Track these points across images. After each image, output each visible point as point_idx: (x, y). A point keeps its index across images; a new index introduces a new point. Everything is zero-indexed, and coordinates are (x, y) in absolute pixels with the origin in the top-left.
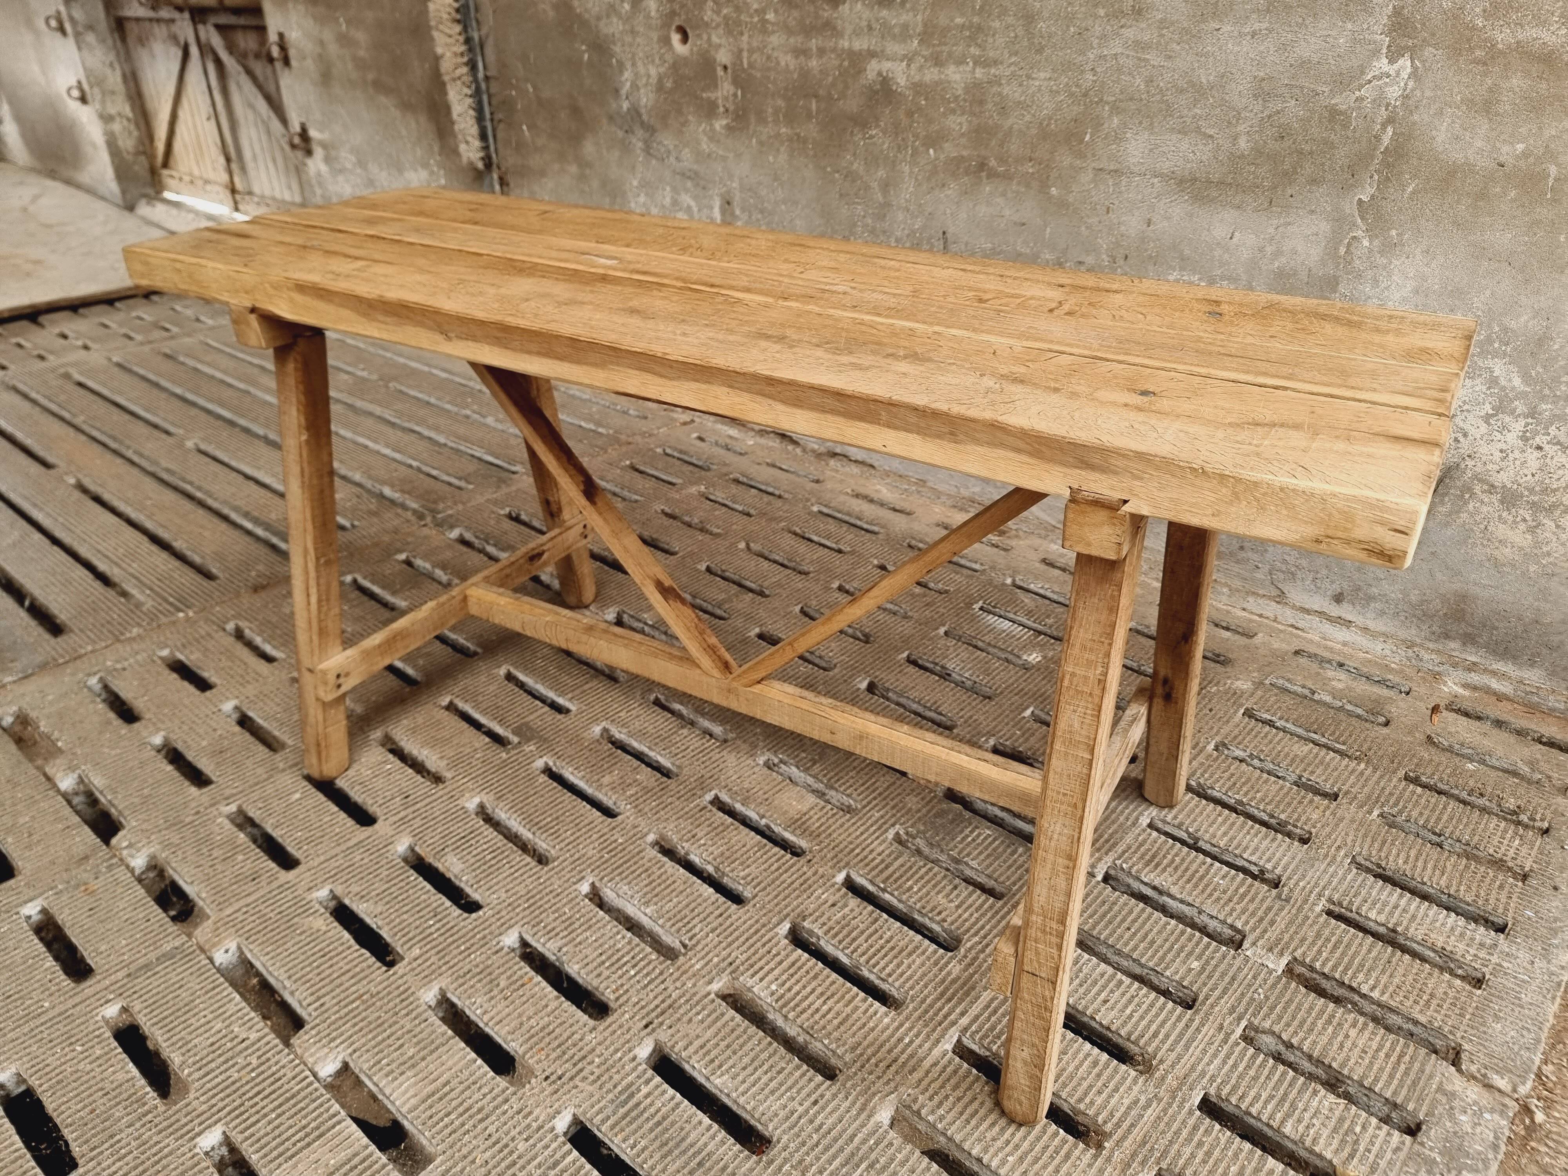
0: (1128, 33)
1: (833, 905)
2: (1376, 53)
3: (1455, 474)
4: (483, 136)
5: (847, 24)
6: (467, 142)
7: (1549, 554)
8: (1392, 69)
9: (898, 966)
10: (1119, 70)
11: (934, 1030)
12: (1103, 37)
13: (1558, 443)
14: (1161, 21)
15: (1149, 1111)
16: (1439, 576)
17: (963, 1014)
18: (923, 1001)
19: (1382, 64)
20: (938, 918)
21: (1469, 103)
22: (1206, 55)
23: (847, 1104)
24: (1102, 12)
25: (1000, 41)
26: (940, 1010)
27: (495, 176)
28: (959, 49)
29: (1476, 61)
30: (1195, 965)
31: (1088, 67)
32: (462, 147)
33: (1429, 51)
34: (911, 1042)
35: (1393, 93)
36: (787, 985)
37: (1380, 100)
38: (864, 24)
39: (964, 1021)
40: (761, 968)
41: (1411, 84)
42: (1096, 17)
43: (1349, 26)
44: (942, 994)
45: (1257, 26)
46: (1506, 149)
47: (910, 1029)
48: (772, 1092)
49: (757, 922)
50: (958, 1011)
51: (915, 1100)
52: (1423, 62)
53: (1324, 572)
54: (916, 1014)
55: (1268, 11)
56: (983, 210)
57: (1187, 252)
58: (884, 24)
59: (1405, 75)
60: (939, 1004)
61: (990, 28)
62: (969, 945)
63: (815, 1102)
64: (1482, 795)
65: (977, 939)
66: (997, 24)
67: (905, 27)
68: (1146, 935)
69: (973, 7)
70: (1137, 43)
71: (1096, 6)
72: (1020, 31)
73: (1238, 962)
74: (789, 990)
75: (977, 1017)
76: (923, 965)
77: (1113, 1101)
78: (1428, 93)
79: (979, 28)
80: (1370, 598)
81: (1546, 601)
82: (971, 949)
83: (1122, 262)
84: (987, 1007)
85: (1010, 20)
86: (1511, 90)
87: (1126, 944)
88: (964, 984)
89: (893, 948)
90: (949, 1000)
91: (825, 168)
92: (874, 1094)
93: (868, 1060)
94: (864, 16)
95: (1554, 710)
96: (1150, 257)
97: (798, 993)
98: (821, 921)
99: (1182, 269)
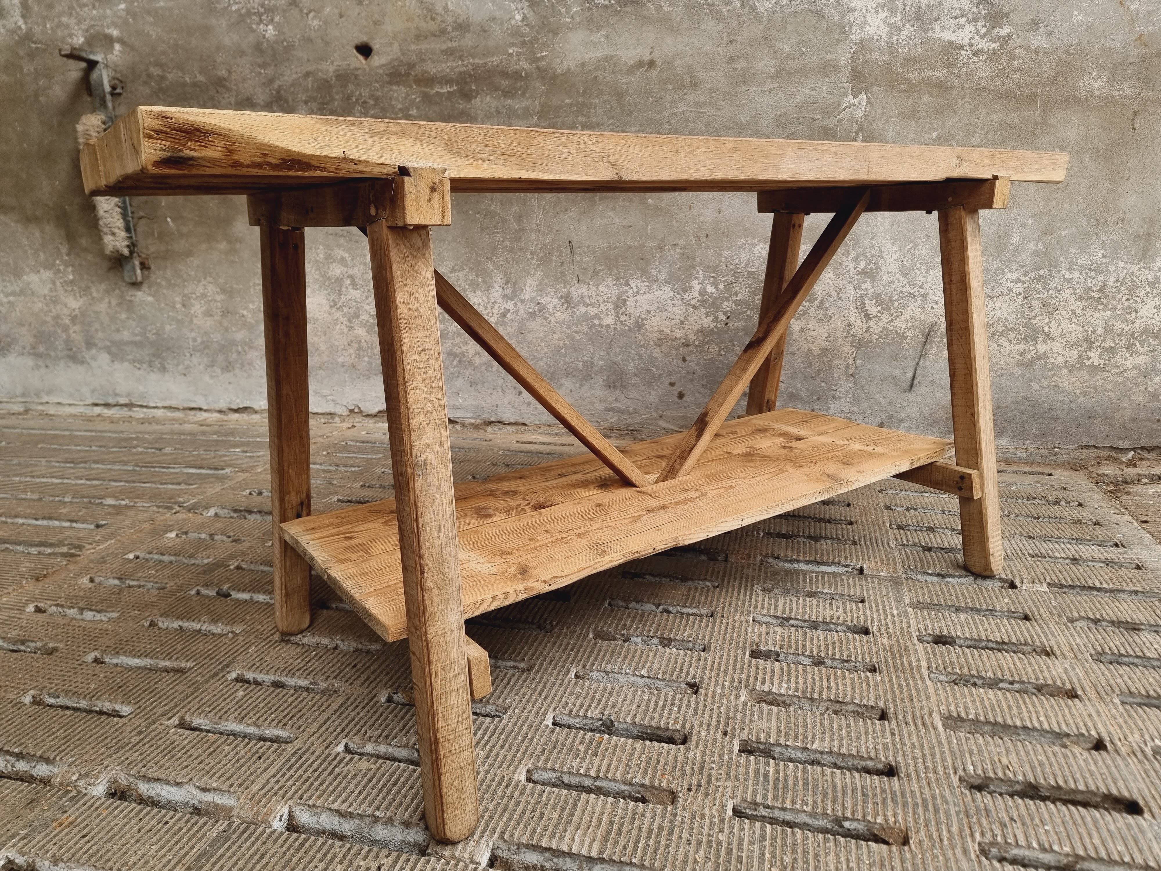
0: (690, 98)
1: (768, 633)
2: (845, 94)
3: (936, 328)
4: (128, 229)
5: (479, 112)
6: (114, 234)
7: (997, 364)
8: (856, 101)
9: (848, 649)
10: (687, 120)
11: (913, 673)
12: (673, 101)
13: (989, 296)
14: (710, 89)
15: (1077, 670)
16: (938, 395)
17: (918, 660)
18: (887, 662)
19: (850, 99)
20: (841, 621)
21: (903, 114)
22: (743, 106)
23: (913, 728)
24: (670, 87)
25: (600, 111)
26: (902, 663)
27: (137, 263)
28: (569, 120)
29: (903, 91)
30: (1006, 601)
31: (666, 120)
32: (108, 239)
33: (875, 89)
34: (908, 685)
35: (859, 114)
36: (793, 682)
37: (852, 119)
38: (493, 110)
39: (924, 664)
40: (764, 678)
41: (868, 108)
42: (666, 90)
43: (827, 80)
44: (893, 654)
45: (771, 86)
46: (927, 136)
47: (898, 677)
48: (858, 738)
49: (728, 655)
50: (913, 659)
51: (949, 711)
52: (873, 95)
53: (869, 411)
54: (892, 669)
55: (777, 77)
56: (598, 222)
57: (747, 225)
58: (510, 108)
59: (864, 103)
60: (898, 661)
61: (591, 104)
62: (875, 628)
63: (893, 734)
64: (1034, 498)
65: (876, 624)
66: (597, 101)
67: (527, 109)
68: (963, 595)
69: (578, 92)
70: (696, 103)
71: (665, 84)
72: (614, 103)
73: (1024, 592)
74: (797, 683)
75: (928, 660)
76: (862, 646)
77: (1054, 672)
78: (879, 112)
79: (584, 104)
80: (901, 420)
81: (1002, 392)
82: (879, 630)
83: (704, 239)
84: (927, 653)
85: (606, 97)
86: (924, 104)
87: (959, 602)
88: (899, 646)
89: (833, 643)
90: (901, 657)
91: (467, 211)
92: (922, 717)
93: (894, 701)
94: (493, 105)
95: (1020, 459)
96: (724, 233)
97: (805, 683)
98: (770, 643)
99: (746, 236)
